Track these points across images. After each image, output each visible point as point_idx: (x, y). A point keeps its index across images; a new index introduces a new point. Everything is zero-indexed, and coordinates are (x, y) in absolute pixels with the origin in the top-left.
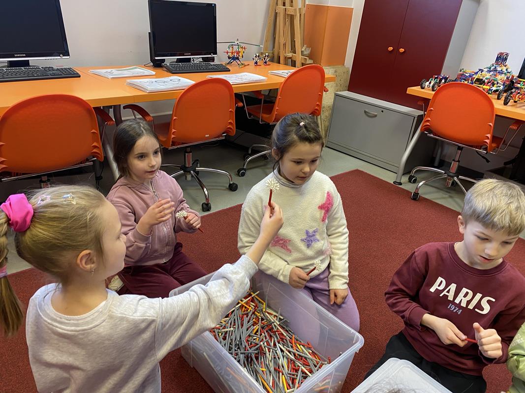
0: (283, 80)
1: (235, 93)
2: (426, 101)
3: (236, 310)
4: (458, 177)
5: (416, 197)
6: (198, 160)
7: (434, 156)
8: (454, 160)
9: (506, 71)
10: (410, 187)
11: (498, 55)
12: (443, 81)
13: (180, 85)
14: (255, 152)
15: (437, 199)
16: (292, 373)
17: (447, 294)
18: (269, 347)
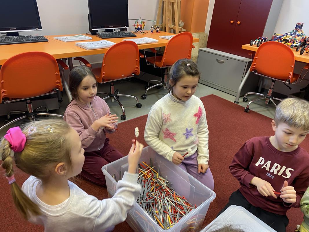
0: (168, 41)
1: (140, 50)
2: (253, 53)
3: (141, 178)
4: (272, 98)
5: (247, 110)
6: (118, 90)
7: (258, 86)
8: (270, 88)
9: (301, 34)
10: (244, 105)
11: (297, 24)
12: (264, 41)
13: (107, 45)
14: (151, 85)
15: (260, 111)
16: (174, 214)
17: (265, 167)
18: (161, 199)
